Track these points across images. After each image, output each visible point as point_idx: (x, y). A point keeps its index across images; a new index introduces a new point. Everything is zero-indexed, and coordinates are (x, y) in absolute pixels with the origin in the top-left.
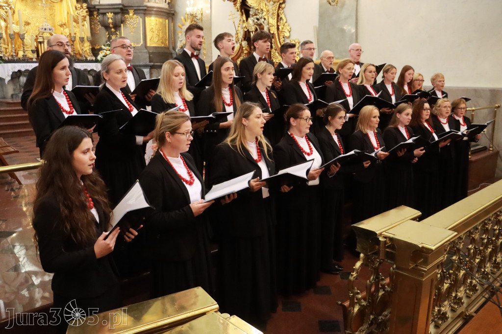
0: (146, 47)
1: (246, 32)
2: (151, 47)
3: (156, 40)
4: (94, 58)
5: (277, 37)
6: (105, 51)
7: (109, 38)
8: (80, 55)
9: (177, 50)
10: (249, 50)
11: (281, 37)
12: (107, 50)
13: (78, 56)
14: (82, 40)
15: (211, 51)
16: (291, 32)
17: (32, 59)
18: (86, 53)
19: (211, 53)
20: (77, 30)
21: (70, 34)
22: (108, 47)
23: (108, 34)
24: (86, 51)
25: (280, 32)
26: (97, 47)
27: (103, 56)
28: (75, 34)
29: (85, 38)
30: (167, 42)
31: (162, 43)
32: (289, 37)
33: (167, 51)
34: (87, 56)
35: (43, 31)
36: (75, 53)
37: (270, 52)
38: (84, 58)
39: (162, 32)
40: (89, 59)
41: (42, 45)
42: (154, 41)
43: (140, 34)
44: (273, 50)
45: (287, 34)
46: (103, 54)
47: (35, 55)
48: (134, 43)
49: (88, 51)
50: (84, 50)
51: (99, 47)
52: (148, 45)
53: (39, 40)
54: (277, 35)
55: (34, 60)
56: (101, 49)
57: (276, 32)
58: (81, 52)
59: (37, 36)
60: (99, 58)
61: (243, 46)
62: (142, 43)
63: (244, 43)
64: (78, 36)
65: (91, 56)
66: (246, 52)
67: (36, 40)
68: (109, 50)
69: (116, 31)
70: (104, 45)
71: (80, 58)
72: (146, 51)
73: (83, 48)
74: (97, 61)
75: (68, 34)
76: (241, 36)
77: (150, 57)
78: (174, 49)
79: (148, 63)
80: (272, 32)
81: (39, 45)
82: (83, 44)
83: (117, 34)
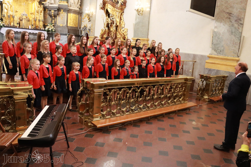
0: (67, 26)
1: (107, 23)
2: (69, 26)
3: (72, 24)
4: (44, 29)
5: (119, 27)
6: (49, 26)
7: (52, 21)
8: (38, 27)
9: (81, 29)
10: (108, 31)
11: (121, 27)
12: (50, 26)
13: (37, 27)
14: (39, 21)
15: (95, 30)
16: (125, 25)
17: (17, 27)
18: (41, 26)
19: (94, 32)
20: (38, 16)
21: (35, 18)
22: (50, 25)
23: (51, 19)
24: (41, 25)
25: (120, 25)
26: (46, 25)
27: (48, 29)
28: (37, 18)
29: (41, 20)
30: (77, 25)
31: (75, 25)
32: (124, 27)
33: (76, 29)
34: (41, 28)
35: (23, 15)
36: (36, 26)
37: (116, 33)
38: (40, 29)
39: (75, 20)
40: (41, 29)
41: (22, 21)
42: (71, 24)
43: (65, 20)
44: (117, 32)
45: (123, 26)
46: (48, 28)
47: (18, 25)
48: (62, 24)
49: (42, 26)
50: (40, 25)
51: (47, 24)
52: (68, 25)
53: (20, 19)
54: (119, 26)
55: (18, 27)
56: (47, 25)
57: (119, 25)
58: (38, 26)
59: (20, 17)
60: (46, 29)
61: (106, 29)
62: (65, 24)
63: (107, 28)
64: (38, 19)
65: (43, 28)
66: (107, 32)
67: (19, 19)
68: (51, 26)
69: (55, 18)
70: (49, 24)
71: (38, 28)
72: (67, 28)
73: (39, 24)
74: (45, 30)
75: (34, 18)
76: (106, 25)
77: (68, 31)
78: (80, 28)
79: (67, 33)
80: (117, 25)
81: (21, 21)
82: (40, 22)
83: (55, 20)
